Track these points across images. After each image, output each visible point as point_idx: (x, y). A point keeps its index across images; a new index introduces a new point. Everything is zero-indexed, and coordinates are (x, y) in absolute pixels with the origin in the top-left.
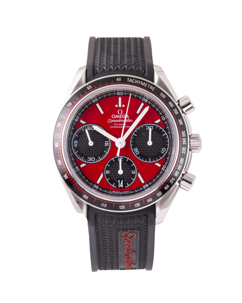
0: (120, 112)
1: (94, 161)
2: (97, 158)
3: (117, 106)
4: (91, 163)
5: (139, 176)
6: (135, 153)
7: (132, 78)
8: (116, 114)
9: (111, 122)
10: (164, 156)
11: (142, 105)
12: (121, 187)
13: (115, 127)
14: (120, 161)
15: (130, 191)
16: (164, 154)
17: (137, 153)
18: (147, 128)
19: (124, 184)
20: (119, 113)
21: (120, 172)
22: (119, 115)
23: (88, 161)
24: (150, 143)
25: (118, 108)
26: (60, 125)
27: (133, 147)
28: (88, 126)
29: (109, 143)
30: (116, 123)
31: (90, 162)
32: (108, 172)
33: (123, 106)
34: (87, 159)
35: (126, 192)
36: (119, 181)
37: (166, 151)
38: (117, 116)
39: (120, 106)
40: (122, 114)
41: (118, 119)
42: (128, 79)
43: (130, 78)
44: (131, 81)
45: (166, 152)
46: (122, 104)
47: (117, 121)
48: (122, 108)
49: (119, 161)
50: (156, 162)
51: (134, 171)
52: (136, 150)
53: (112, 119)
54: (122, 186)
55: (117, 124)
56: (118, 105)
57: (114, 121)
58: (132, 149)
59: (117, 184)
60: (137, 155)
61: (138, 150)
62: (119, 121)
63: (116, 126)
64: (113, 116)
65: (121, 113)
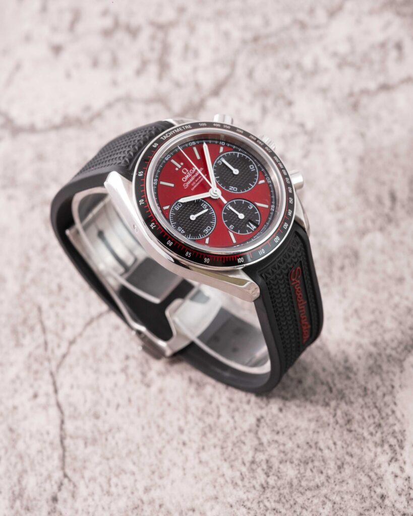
0: (185, 171)
1: (212, 229)
2: (211, 225)
3: (177, 169)
4: (211, 232)
5: (258, 204)
6: (234, 191)
7: (165, 135)
8: (184, 175)
9: (187, 186)
10: (257, 171)
11: (195, 149)
12: (255, 229)
13: (195, 187)
14: (231, 208)
15: (266, 224)
16: (256, 170)
17: (235, 189)
18: (219, 163)
19: (255, 224)
20: (185, 173)
21: (241, 216)
22: (187, 174)
23: (208, 234)
24: (236, 172)
25: (180, 169)
26: (154, 225)
27: (228, 188)
28: (174, 207)
29: (205, 203)
30: (192, 182)
31: (209, 232)
32: (232, 227)
33: (182, 164)
34: (204, 233)
35: (264, 227)
36: (248, 226)
37: (254, 166)
38: (187, 177)
39: (180, 167)
40: (189, 171)
41: (190, 178)
42: (162, 138)
43: (162, 136)
44: (165, 137)
45: (256, 167)
46: (180, 164)
47: (191, 180)
48: (183, 167)
49: (230, 210)
50: (258, 182)
51: (250, 206)
52: (231, 188)
53: (186, 182)
54: (255, 227)
55: (194, 183)
56: (177, 167)
57: (189, 182)
58: (228, 190)
59: (250, 230)
60: (238, 191)
61: (234, 187)
62: (193, 179)
63: (195, 185)
64: (184, 179)
65: (187, 171)
